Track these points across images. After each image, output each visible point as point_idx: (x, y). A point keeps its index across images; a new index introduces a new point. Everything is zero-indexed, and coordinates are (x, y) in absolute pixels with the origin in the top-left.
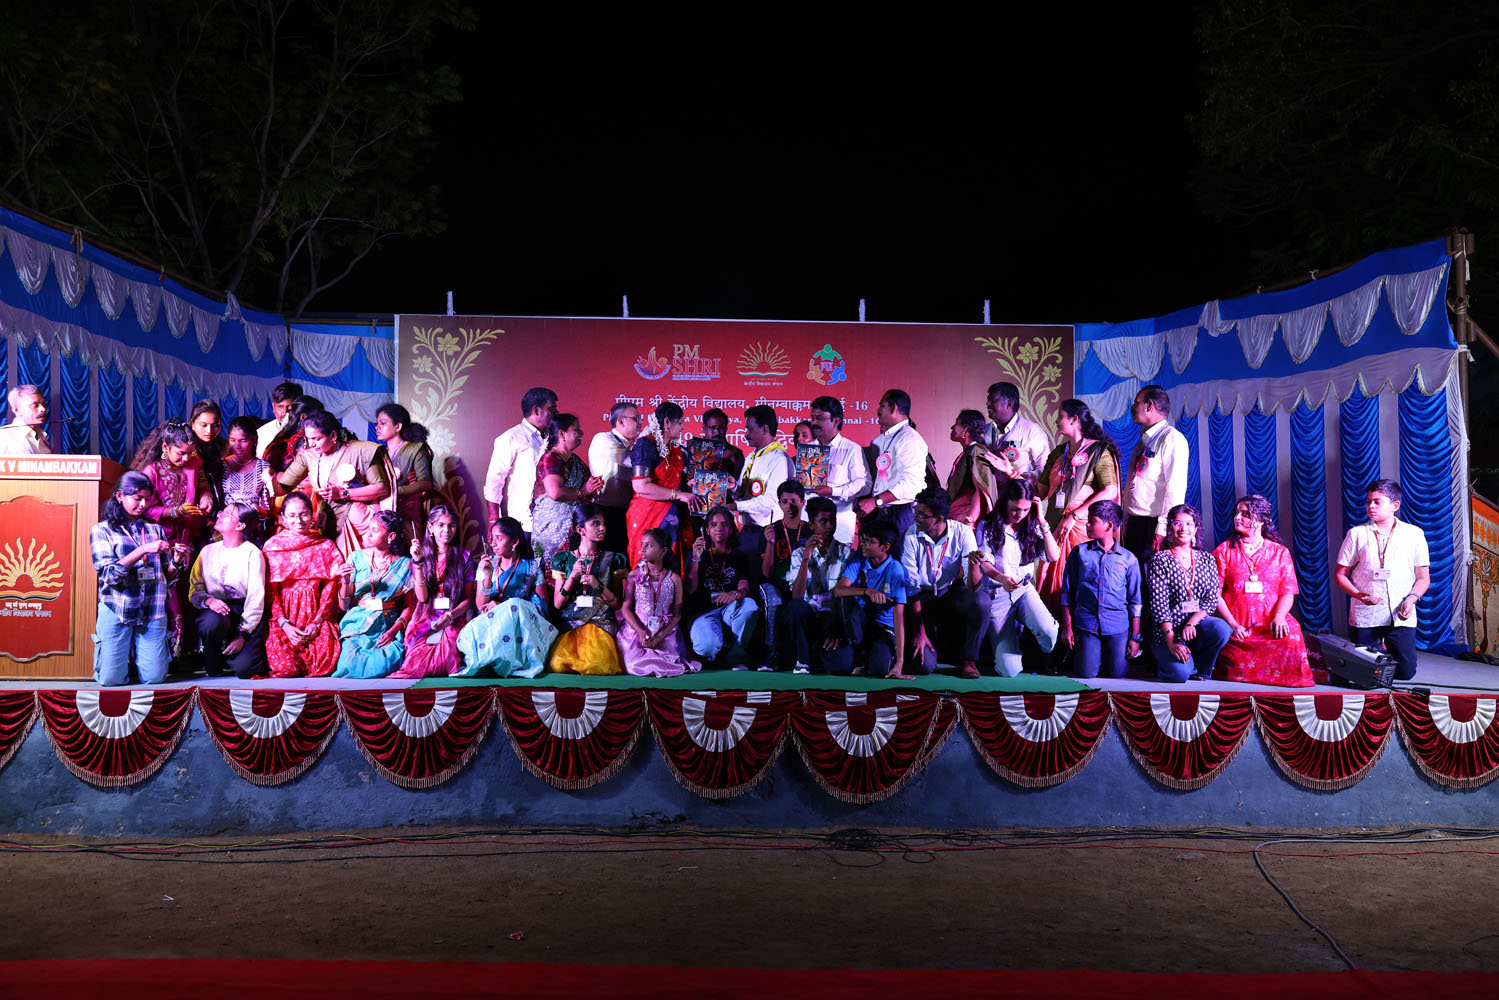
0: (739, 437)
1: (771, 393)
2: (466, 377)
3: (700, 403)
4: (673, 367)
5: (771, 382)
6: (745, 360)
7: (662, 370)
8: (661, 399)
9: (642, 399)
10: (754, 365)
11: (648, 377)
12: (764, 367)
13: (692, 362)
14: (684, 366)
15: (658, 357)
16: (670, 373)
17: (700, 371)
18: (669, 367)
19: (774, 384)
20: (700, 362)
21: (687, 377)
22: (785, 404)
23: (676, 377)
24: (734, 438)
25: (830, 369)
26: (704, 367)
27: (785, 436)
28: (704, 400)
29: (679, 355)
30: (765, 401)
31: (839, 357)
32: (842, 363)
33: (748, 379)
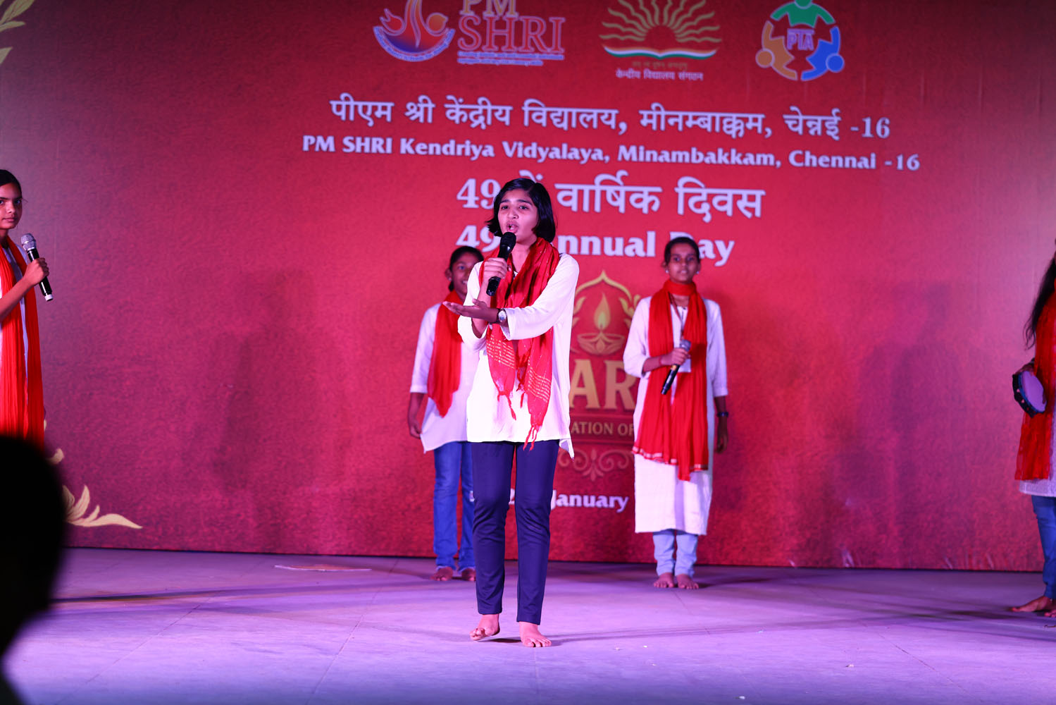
0: (604, 193)
1: (675, 96)
2: (5, 51)
3: (517, 115)
4: (459, 34)
5: (677, 71)
6: (620, 21)
7: (436, 40)
8: (431, 106)
9: (390, 105)
10: (640, 33)
11: (403, 56)
12: (661, 37)
13: (501, 24)
14: (484, 35)
15: (426, 10)
16: (454, 47)
17: (518, 42)
18: (450, 33)
19: (682, 75)
20: (519, 25)
21: (489, 57)
22: (705, 120)
23: (467, 57)
24: (592, 193)
25: (807, 45)
26: (529, 35)
27: (705, 192)
28: (526, 109)
29: (473, 7)
30: (663, 113)
31: (829, 19)
32: (836, 32)
33: (626, 63)
